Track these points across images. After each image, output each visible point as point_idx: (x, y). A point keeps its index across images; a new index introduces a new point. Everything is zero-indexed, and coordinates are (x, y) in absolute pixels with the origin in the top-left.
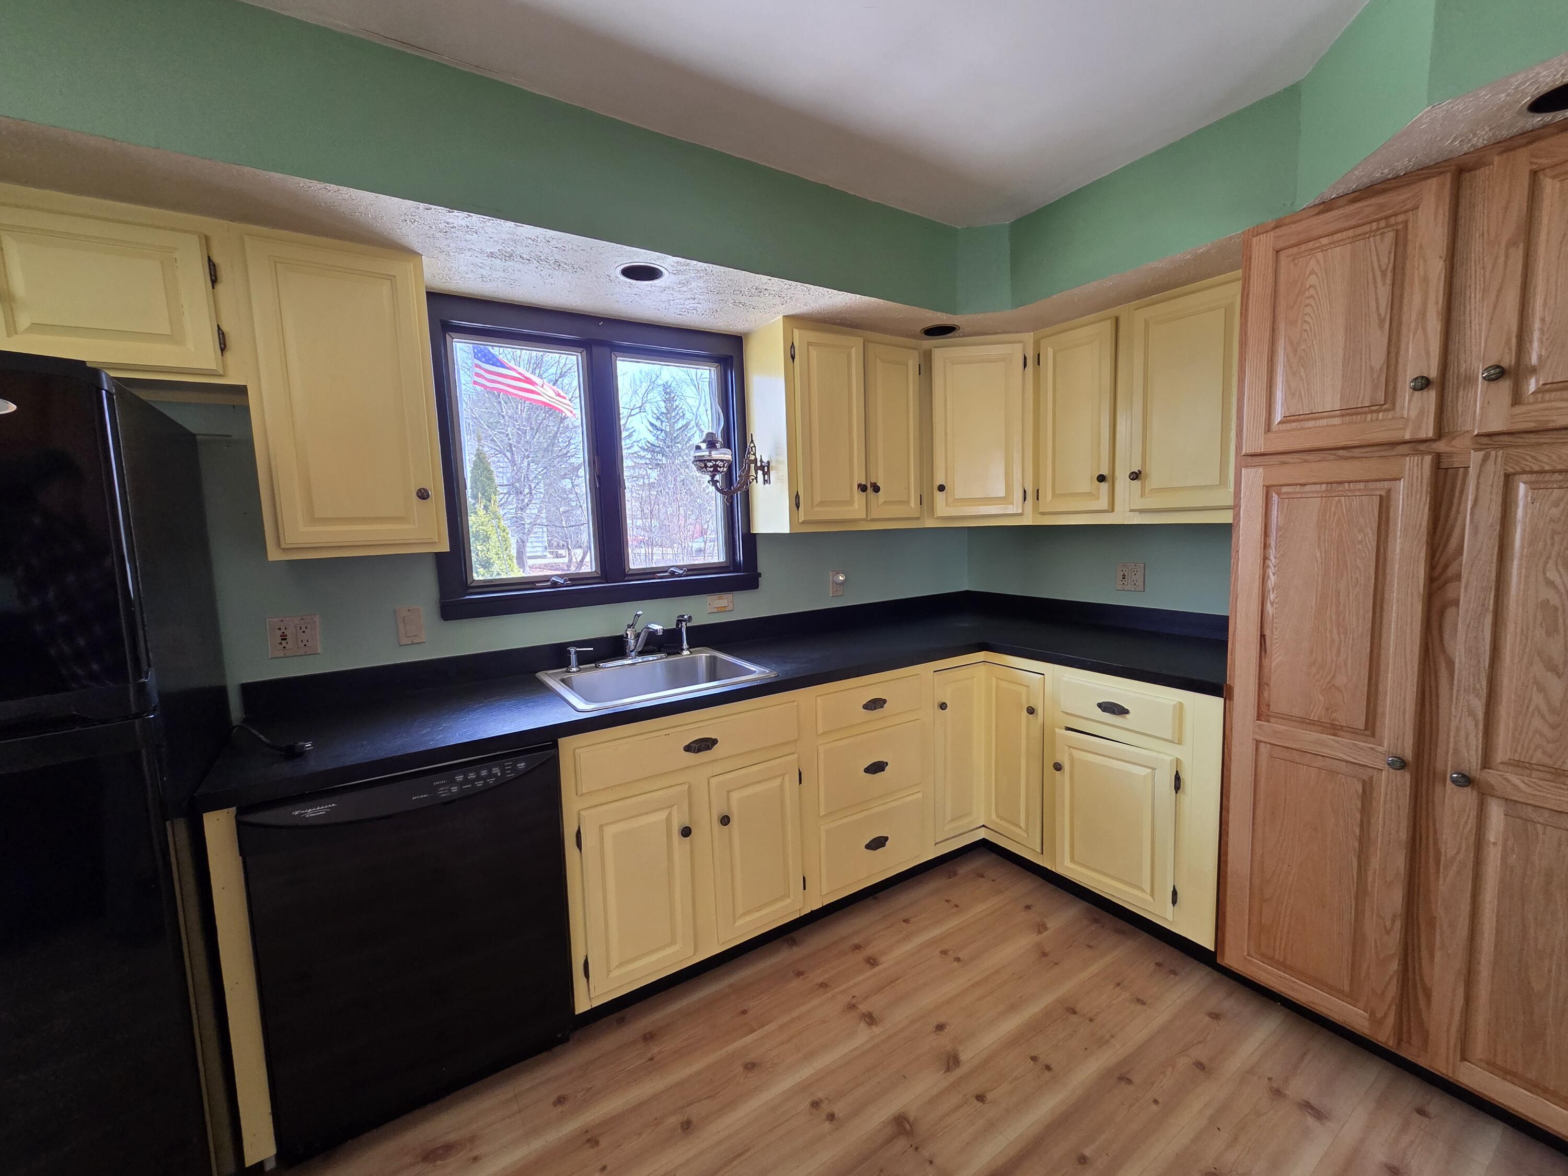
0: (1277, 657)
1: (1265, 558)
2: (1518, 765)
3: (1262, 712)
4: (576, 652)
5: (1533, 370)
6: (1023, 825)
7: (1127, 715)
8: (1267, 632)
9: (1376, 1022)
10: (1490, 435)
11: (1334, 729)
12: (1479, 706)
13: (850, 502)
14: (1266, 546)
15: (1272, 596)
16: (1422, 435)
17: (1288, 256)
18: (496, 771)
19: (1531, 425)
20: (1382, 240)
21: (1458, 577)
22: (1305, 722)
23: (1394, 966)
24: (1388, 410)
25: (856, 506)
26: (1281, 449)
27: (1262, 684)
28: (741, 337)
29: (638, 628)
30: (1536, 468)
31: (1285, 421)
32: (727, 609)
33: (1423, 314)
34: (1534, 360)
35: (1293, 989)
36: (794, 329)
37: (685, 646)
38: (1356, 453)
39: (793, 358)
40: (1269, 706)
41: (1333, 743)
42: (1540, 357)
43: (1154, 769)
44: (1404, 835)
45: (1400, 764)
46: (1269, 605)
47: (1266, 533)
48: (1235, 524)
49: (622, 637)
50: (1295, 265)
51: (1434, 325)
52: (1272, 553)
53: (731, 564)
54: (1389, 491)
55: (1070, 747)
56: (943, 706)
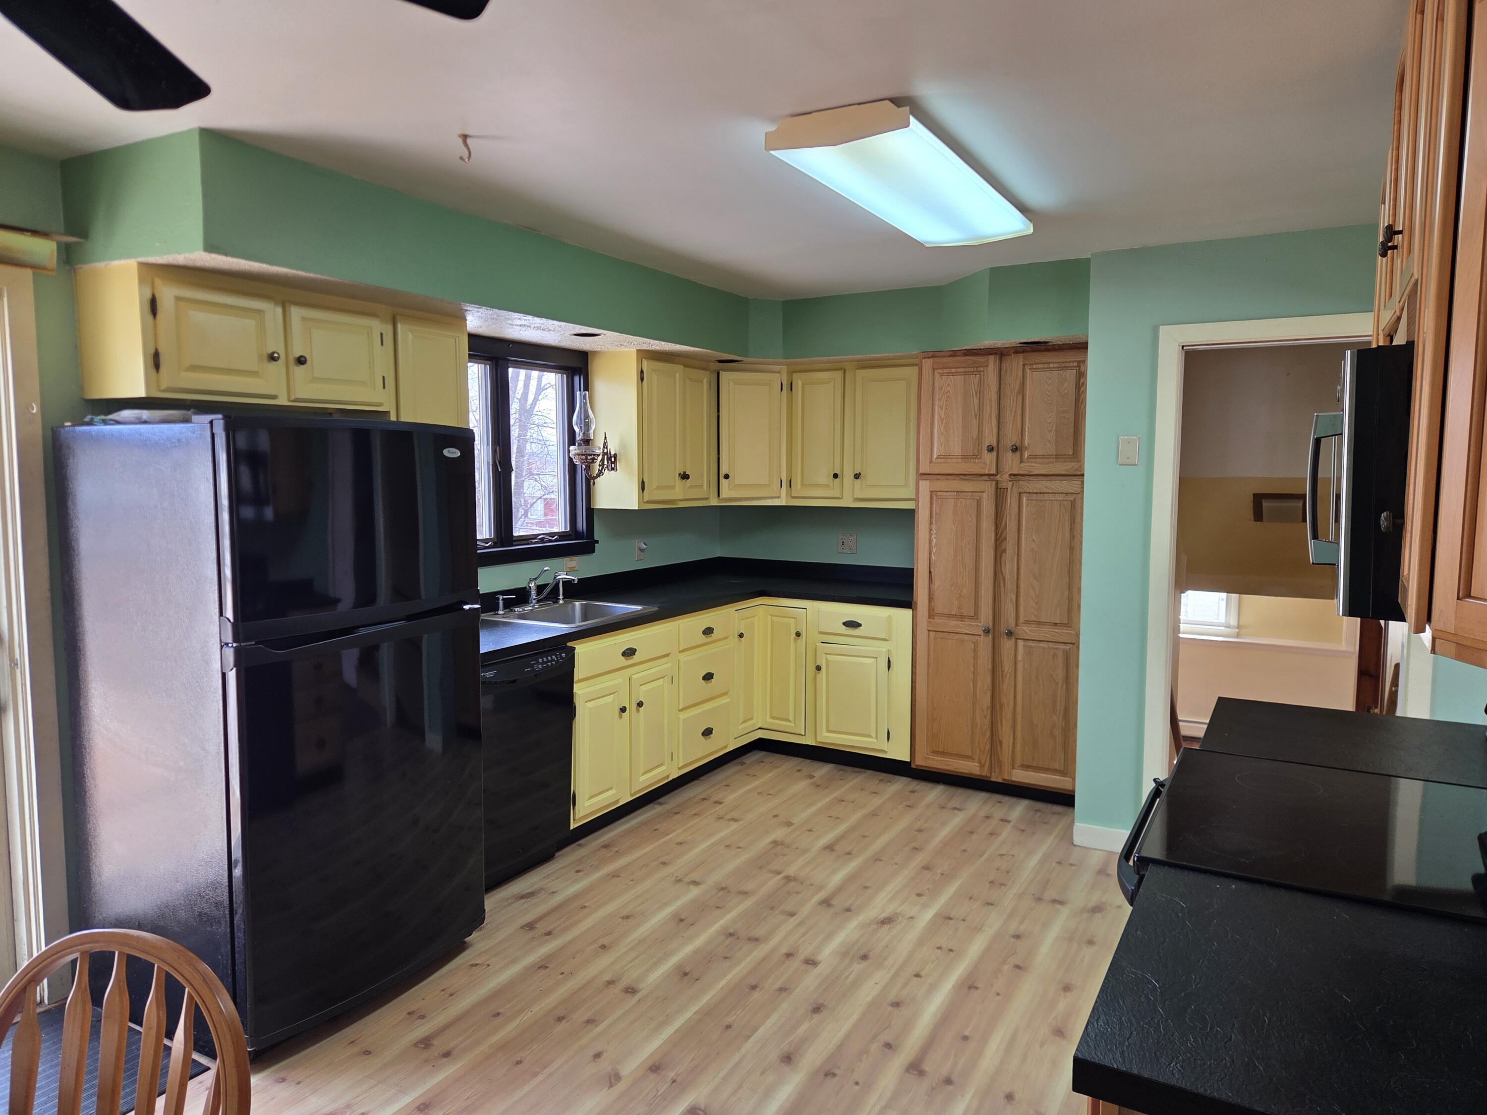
0: (937, 583)
1: (931, 530)
2: (1027, 622)
3: (931, 614)
4: (503, 599)
5: (1026, 448)
6: (791, 718)
7: (861, 628)
8: (932, 570)
9: (982, 766)
10: (1014, 475)
11: (962, 617)
12: (1014, 597)
13: (673, 487)
14: (931, 523)
15: (934, 550)
16: (992, 473)
17: (939, 373)
18: (554, 657)
19: (1026, 473)
20: (975, 377)
21: (1005, 539)
22: (950, 616)
23: (988, 734)
24: (979, 458)
25: (677, 489)
26: (937, 472)
27: (931, 599)
28: (587, 353)
29: (540, 582)
30: (1028, 491)
31: (938, 457)
32: (575, 569)
33: (990, 416)
34: (1026, 444)
35: (948, 765)
36: (643, 360)
37: (561, 597)
38: (968, 477)
39: (642, 379)
40: (934, 610)
41: (961, 625)
42: (1028, 443)
43: (876, 658)
44: (990, 666)
45: (987, 631)
46: (933, 555)
47: (931, 517)
48: (916, 510)
49: (525, 588)
50: (942, 379)
51: (994, 422)
52: (934, 527)
53: (573, 533)
54: (980, 497)
55: (826, 654)
56: (741, 636)
